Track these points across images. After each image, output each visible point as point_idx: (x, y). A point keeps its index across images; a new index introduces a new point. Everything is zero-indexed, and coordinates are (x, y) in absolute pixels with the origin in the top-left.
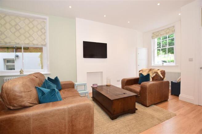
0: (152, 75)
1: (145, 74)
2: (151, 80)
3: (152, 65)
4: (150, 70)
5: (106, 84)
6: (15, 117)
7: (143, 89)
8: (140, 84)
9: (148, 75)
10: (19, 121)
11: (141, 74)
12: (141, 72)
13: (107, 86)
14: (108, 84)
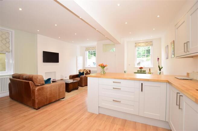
0: (85, 72)
1: (82, 72)
2: (85, 74)
3: (86, 67)
4: (84, 70)
5: (60, 79)
6: (44, 87)
7: (81, 79)
8: (79, 77)
9: (83, 72)
10: (45, 88)
11: (79, 72)
12: (80, 71)
13: (61, 80)
14: (62, 79)
